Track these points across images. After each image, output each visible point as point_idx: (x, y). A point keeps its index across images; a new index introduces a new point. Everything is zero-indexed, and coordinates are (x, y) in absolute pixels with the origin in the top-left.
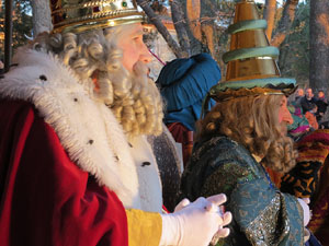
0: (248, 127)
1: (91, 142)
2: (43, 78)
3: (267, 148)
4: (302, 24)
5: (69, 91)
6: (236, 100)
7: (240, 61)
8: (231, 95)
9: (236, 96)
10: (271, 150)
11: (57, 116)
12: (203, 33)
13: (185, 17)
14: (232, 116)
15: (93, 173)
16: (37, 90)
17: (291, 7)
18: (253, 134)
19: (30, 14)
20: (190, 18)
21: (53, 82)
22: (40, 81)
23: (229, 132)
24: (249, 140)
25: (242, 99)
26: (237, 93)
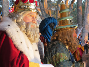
0: (65, 38)
1: (21, 43)
2: (9, 25)
3: (70, 44)
4: (75, 9)
5: (16, 29)
6: (62, 31)
7: (63, 20)
8: (60, 30)
9: (62, 30)
10: (71, 44)
11: (12, 36)
12: (48, 12)
13: (43, 8)
14: (61, 36)
15: (22, 51)
16: (7, 29)
17: (72, 5)
18: (67, 40)
19: (1, 7)
20: (45, 8)
21: (11, 27)
22: (8, 26)
23: (60, 40)
24: (65, 42)
25: (64, 31)
26: (62, 29)
